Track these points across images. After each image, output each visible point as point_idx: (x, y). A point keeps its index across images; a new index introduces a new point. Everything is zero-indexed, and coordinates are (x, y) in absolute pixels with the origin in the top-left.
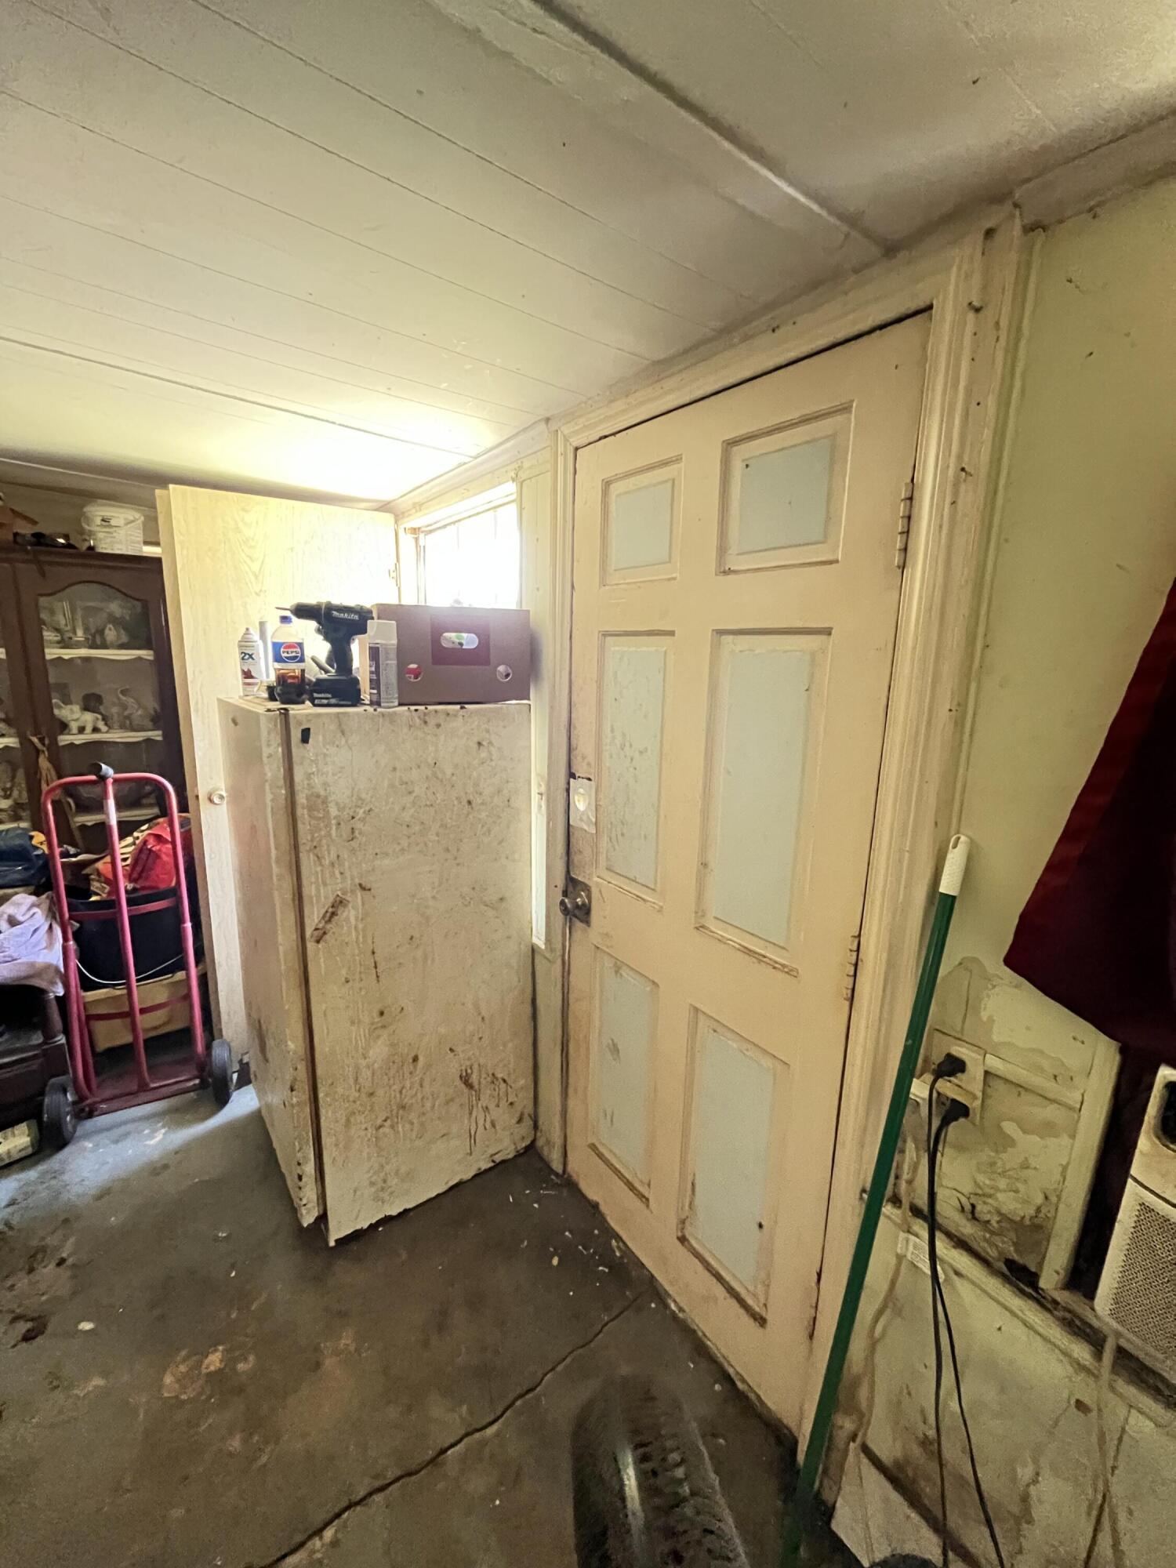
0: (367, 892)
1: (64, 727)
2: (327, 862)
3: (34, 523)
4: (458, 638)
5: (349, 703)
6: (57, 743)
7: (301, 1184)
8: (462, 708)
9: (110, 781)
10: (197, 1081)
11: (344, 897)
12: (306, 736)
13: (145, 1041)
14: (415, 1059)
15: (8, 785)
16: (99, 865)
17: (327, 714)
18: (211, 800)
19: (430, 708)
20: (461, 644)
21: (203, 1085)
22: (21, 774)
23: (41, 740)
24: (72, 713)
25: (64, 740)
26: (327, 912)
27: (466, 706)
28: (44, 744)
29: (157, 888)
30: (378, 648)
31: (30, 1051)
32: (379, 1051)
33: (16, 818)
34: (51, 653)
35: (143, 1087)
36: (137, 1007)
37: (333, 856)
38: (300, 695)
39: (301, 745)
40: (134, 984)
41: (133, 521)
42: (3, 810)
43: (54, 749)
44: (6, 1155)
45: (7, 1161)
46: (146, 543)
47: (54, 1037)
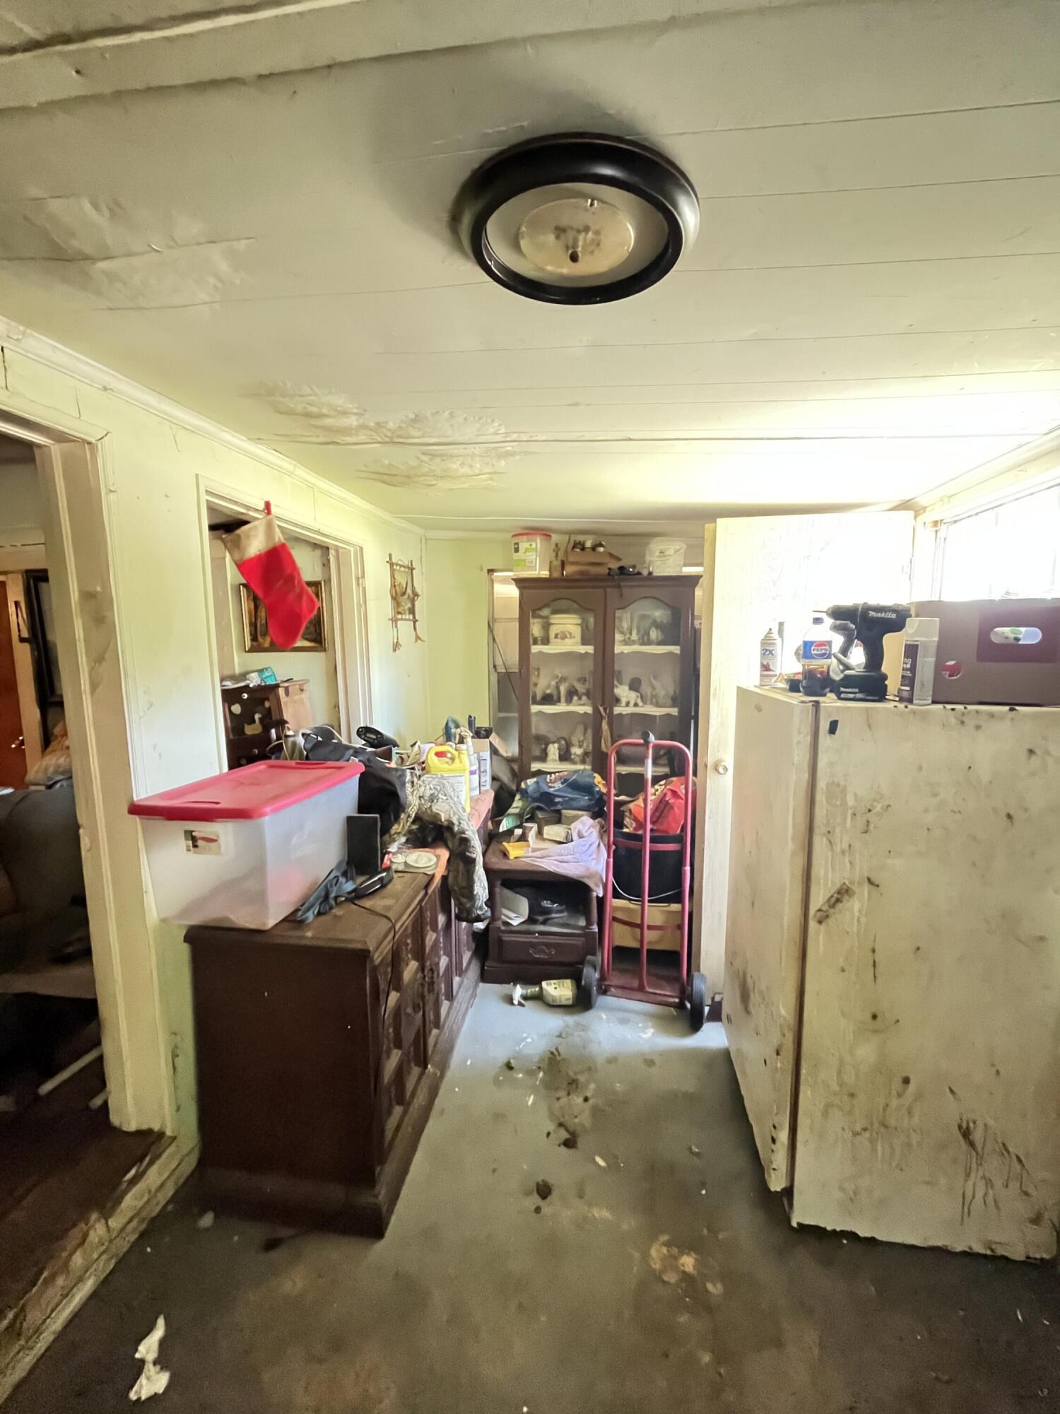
0: (874, 888)
1: (618, 701)
2: (838, 849)
3: (619, 559)
4: (1013, 633)
5: (876, 698)
6: (613, 712)
7: (773, 1147)
8: (1011, 710)
9: (651, 745)
10: (677, 1000)
11: (850, 886)
12: (833, 727)
13: (648, 950)
14: (906, 1081)
15: (582, 738)
16: (631, 806)
17: (855, 708)
18: (717, 770)
19: (970, 707)
20: (1017, 639)
21: (680, 1006)
22: (590, 732)
23: (605, 709)
24: (622, 691)
25: (617, 710)
26: (832, 896)
27: (1017, 708)
28: (606, 712)
29: (668, 833)
30: (917, 646)
31: (574, 929)
32: (867, 1052)
33: (583, 762)
34: (618, 649)
35: (641, 988)
36: (646, 922)
37: (845, 846)
38: (824, 688)
39: (828, 735)
40: (647, 904)
41: (679, 550)
42: (578, 756)
43: (611, 716)
44: (558, 998)
45: (558, 1003)
46: (685, 565)
47: (592, 925)
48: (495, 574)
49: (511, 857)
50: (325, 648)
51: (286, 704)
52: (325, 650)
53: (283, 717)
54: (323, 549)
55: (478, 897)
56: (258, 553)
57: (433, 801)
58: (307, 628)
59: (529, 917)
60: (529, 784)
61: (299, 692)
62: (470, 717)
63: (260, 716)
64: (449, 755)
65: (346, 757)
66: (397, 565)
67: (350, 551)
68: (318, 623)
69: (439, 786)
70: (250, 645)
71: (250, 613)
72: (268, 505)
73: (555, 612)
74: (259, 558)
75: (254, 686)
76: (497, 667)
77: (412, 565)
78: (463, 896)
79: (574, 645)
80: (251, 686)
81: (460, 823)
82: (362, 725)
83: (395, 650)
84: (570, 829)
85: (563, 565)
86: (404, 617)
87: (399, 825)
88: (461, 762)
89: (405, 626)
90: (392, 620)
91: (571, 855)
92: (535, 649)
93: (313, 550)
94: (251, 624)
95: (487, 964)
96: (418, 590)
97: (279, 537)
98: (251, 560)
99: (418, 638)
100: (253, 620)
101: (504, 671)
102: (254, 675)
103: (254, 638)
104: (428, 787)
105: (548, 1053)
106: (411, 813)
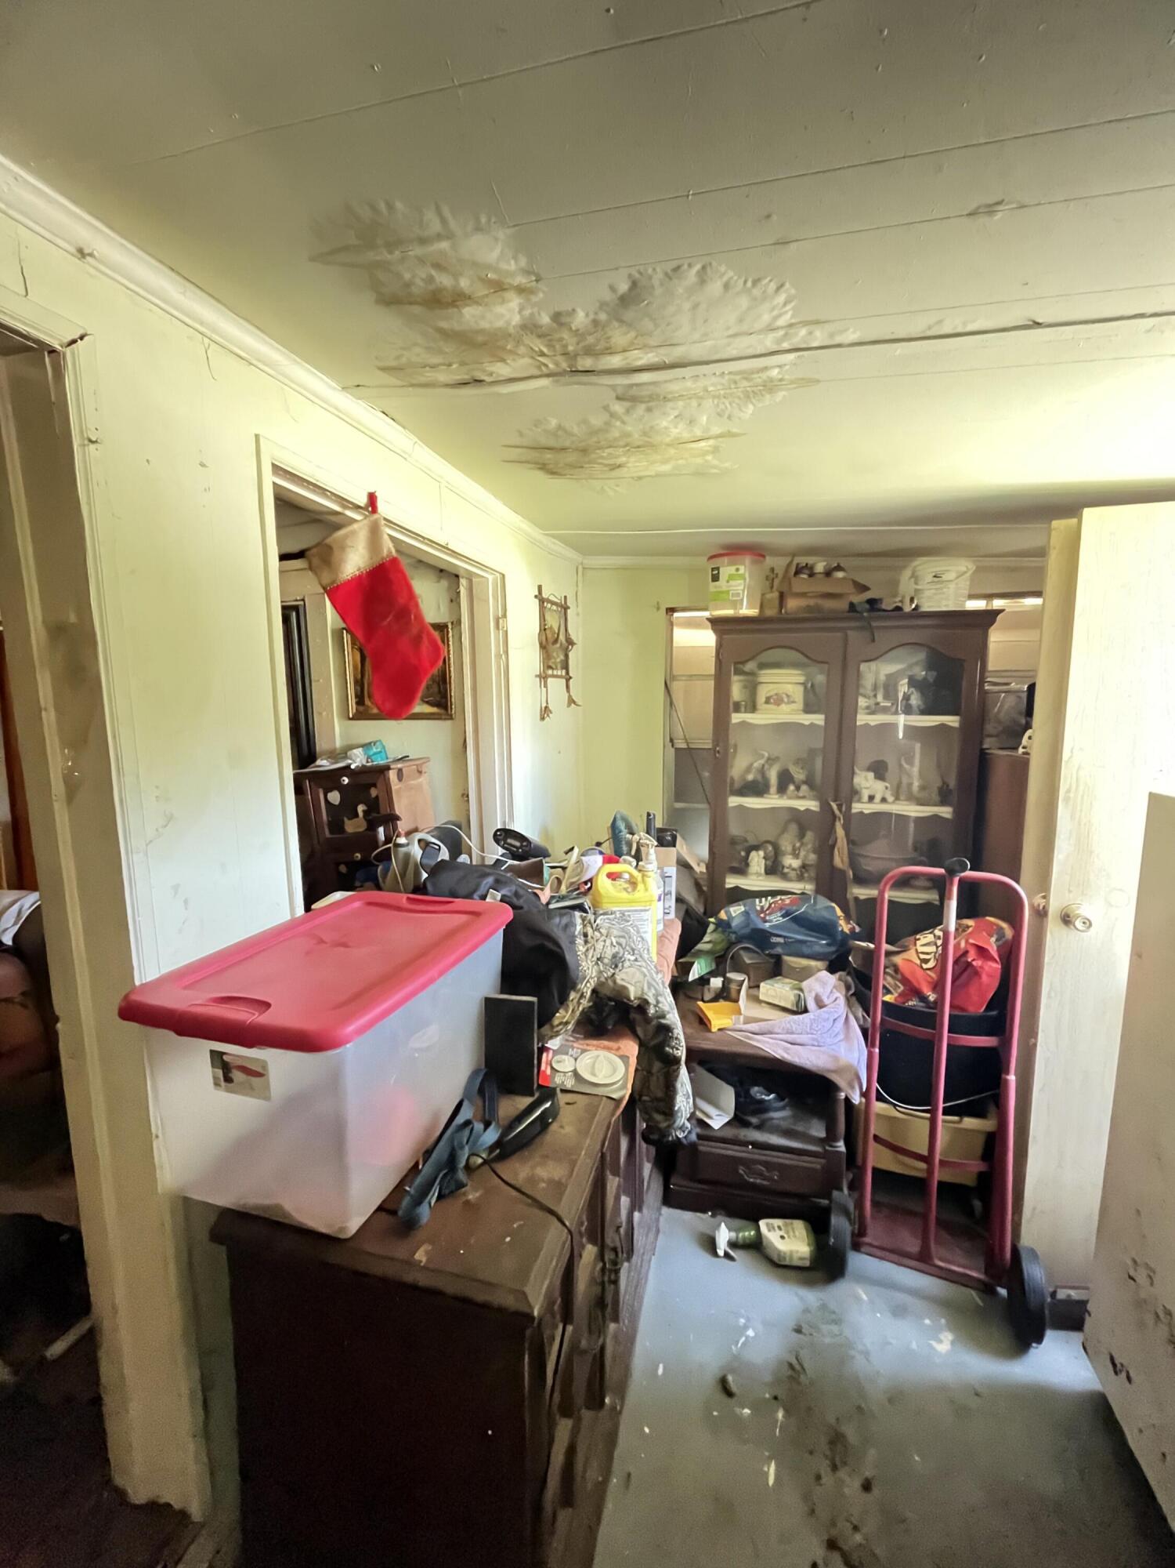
1: (857, 794)
3: (864, 588)
6: (850, 811)
9: (956, 878)
10: (982, 1278)
15: (797, 844)
16: (897, 960)
21: (988, 1290)
23: (840, 807)
24: (865, 781)
28: (840, 811)
33: (801, 879)
34: (862, 719)
35: (924, 1258)
36: (937, 1158)
41: (965, 572)
42: (794, 869)
43: (848, 816)
44: (788, 1254)
45: (787, 1263)
46: (972, 597)
47: (836, 1140)
48: (676, 615)
49: (714, 1029)
50: (451, 715)
51: (398, 791)
52: (451, 718)
53: (394, 809)
54: (449, 576)
55: (679, 1114)
56: (357, 573)
57: (616, 966)
58: (428, 687)
59: (735, 1114)
60: (734, 915)
61: (417, 774)
62: (649, 815)
63: (365, 808)
64: (626, 876)
65: (481, 891)
66: (549, 601)
67: (488, 579)
68: (443, 680)
69: (623, 937)
70: (354, 711)
71: (355, 667)
72: (372, 498)
73: (763, 666)
74: (358, 581)
75: (358, 767)
76: (675, 741)
77: (566, 602)
78: (658, 1112)
79: (791, 713)
80: (353, 767)
81: (658, 1002)
82: (499, 827)
83: (543, 719)
84: (801, 990)
85: (782, 597)
86: (555, 672)
87: (567, 1012)
88: (646, 890)
89: (556, 685)
90: (540, 676)
91: (808, 1034)
92: (736, 718)
93: (438, 582)
94: (356, 682)
95: (673, 1180)
96: (573, 637)
97: (388, 548)
98: (348, 583)
99: (571, 701)
100: (359, 676)
101: (684, 746)
102: (358, 752)
103: (360, 701)
104: (608, 942)
105: (786, 1367)
106: (585, 990)
